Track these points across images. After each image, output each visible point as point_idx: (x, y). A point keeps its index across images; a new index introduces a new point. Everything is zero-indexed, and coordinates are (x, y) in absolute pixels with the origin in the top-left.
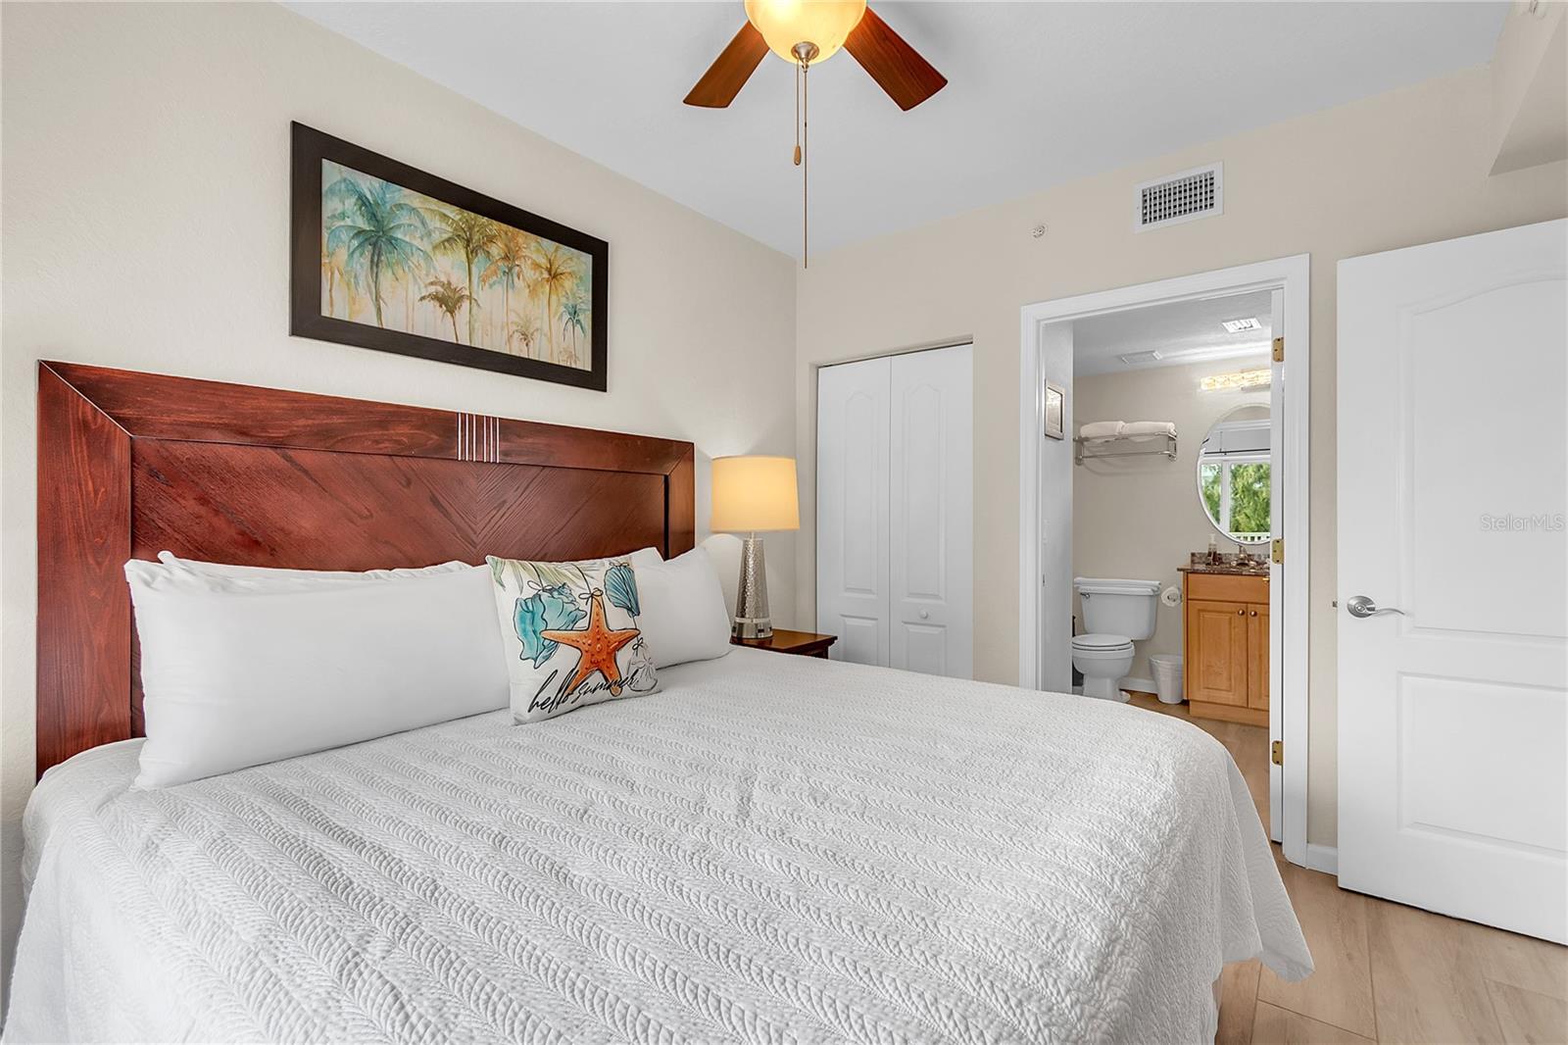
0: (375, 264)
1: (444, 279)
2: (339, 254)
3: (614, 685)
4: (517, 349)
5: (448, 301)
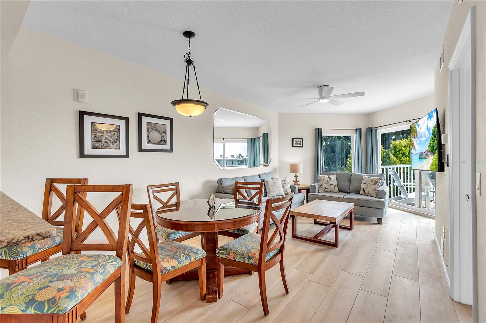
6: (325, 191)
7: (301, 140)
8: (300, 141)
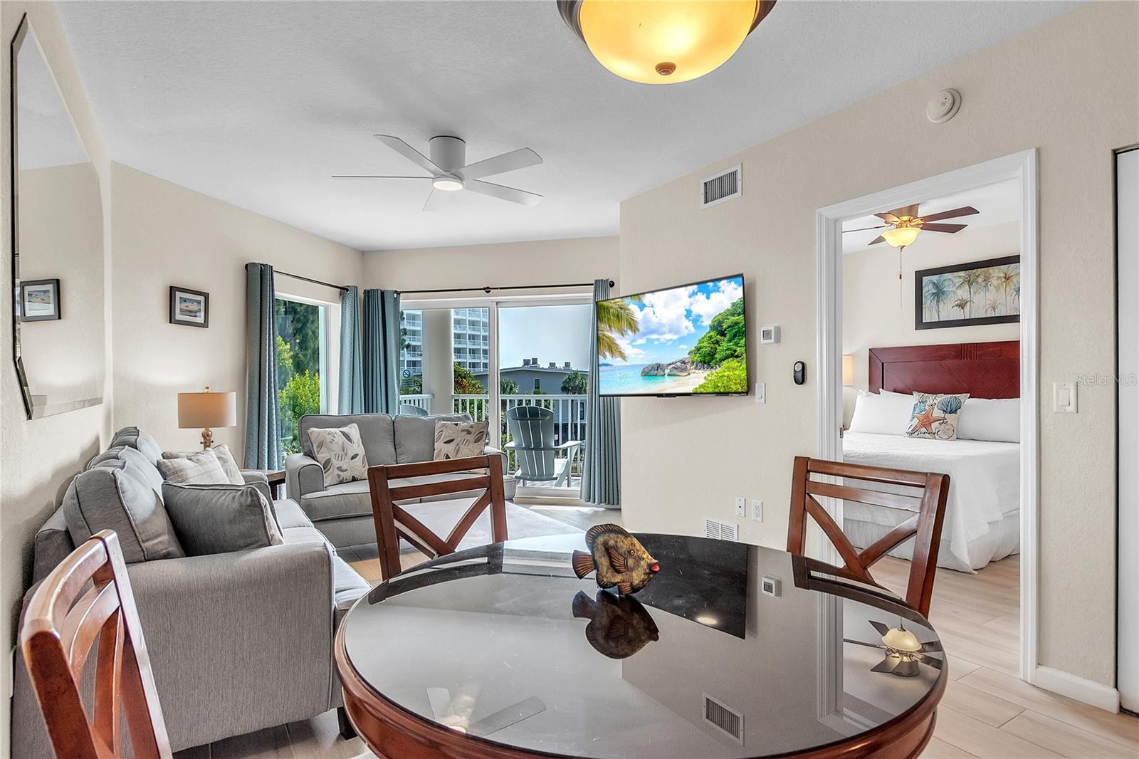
0: (938, 302)
1: (961, 298)
2: (928, 302)
3: (933, 435)
4: (991, 314)
5: (962, 305)
6: (341, 478)
7: (202, 299)
8: (199, 302)
